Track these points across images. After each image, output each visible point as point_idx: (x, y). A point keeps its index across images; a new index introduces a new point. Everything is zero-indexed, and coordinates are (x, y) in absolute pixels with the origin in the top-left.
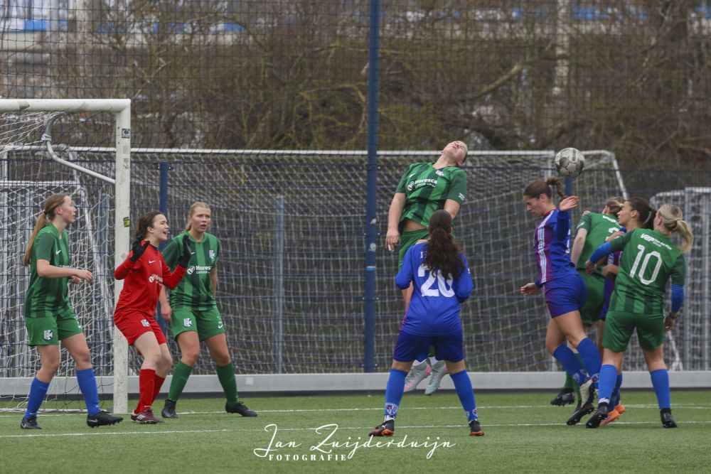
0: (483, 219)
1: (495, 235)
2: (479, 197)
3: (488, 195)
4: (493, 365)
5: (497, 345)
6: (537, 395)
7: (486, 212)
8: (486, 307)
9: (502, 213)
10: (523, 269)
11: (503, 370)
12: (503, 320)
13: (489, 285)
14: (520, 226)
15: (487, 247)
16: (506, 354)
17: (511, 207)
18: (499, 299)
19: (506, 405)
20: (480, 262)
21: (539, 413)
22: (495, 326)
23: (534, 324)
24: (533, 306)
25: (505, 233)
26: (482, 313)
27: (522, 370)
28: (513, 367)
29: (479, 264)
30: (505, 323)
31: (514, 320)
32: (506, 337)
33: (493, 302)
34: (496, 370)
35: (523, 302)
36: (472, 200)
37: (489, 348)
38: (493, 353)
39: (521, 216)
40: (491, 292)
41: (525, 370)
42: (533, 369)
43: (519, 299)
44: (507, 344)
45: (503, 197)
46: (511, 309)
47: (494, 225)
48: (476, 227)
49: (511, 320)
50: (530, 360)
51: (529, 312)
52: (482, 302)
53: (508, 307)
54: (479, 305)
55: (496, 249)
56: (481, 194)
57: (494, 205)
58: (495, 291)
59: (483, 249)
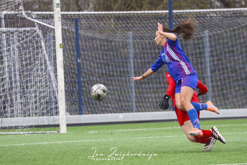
0: (222, 40)
1: (228, 47)
2: (220, 30)
3: (224, 29)
4: (230, 106)
5: (232, 97)
7: (224, 37)
8: (226, 80)
9: (231, 37)
10: (242, 62)
11: (235, 108)
12: (234, 86)
13: (227, 70)
14: (239, 42)
15: (225, 53)
16: (236, 101)
17: (235, 34)
18: (232, 76)
19: (237, 124)
20: (222, 60)
22: (230, 88)
25: (233, 46)
26: (224, 83)
27: (244, 108)
28: (239, 107)
31: (239, 86)
32: (236, 93)
33: (229, 78)
34: (232, 108)
35: (242, 77)
36: (217, 31)
37: (228, 99)
38: (230, 101)
40: (228, 73)
44: (236, 97)
45: (231, 30)
46: (237, 80)
47: (227, 43)
48: (220, 44)
54: (223, 79)
55: (229, 53)
56: (221, 29)
57: (227, 34)
58: (230, 73)
59: (223, 54)
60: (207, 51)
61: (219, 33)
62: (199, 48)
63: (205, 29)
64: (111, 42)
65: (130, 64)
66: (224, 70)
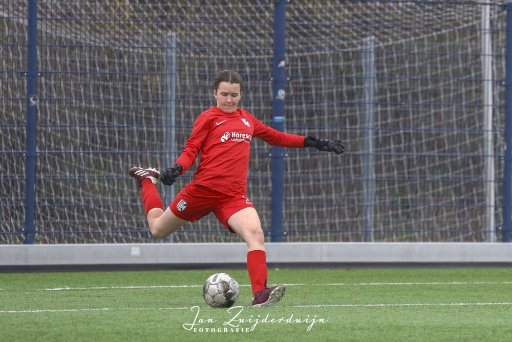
0: (410, 63)
1: (425, 82)
2: (405, 37)
3: (416, 35)
4: (422, 234)
5: (426, 210)
6: (472, 270)
7: (414, 54)
8: (413, 166)
9: (432, 55)
10: (457, 122)
11: (434, 239)
12: (433, 182)
13: (417, 140)
14: (453, 71)
15: (415, 95)
16: (437, 222)
17: (442, 49)
18: (429, 156)
19: (437, 281)
20: (406, 114)
21: (476, 291)
22: (424, 188)
23: (469, 187)
24: (468, 165)
25: (435, 80)
26: (409, 173)
27: (455, 241)
28: (445, 237)
29: (406, 116)
30: (435, 185)
31: (446, 182)
32: (437, 201)
33: (421, 160)
34: (425, 240)
35: (457, 161)
36: (397, 40)
37: (417, 214)
38: (422, 220)
39: (455, 60)
40: (419, 148)
41: (459, 240)
42: (468, 239)
43: (452, 157)
44: (438, 210)
45: (433, 37)
46: (443, 168)
47: (422, 70)
48: (402, 72)
49: (443, 182)
50: (464, 229)
51: (464, 173)
52: (409, 160)
53: (440, 166)
54: (405, 163)
55: (425, 98)
56: (408, 33)
57: (423, 46)
58: (424, 148)
59: (410, 98)
60: (369, 89)
61: (401, 45)
62: (349, 81)
63: (368, 33)
64: (121, 57)
65: (168, 115)
66: (410, 141)
